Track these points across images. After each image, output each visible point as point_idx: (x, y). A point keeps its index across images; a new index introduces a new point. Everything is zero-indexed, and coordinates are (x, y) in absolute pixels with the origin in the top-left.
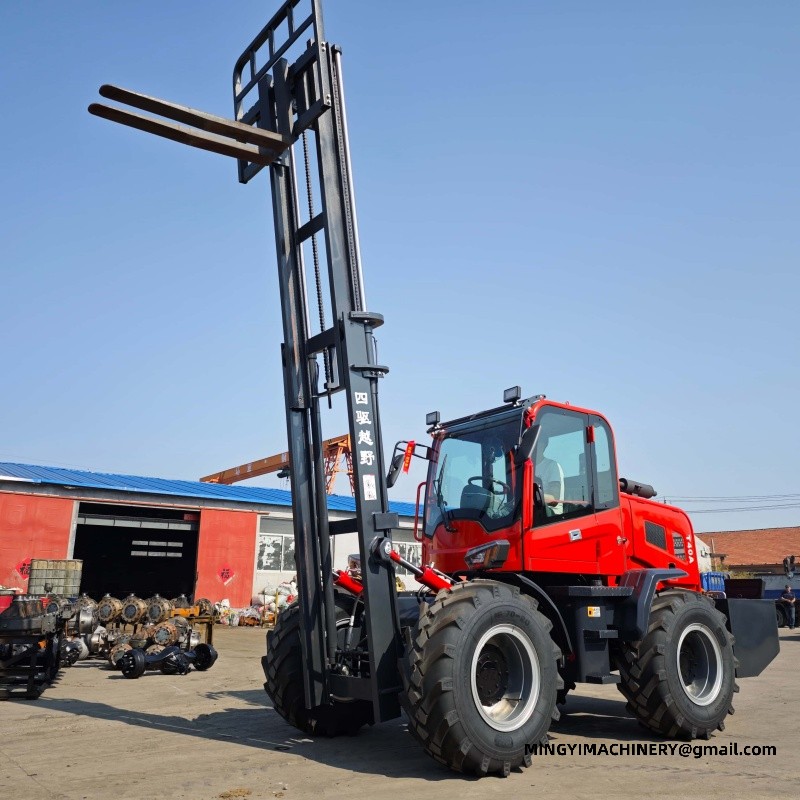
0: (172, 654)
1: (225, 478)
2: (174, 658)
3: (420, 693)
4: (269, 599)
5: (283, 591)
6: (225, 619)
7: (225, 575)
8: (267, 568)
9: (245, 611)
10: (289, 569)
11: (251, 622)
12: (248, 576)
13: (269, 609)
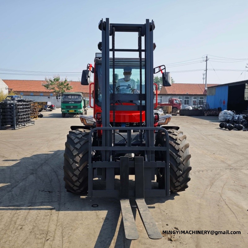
3: (182, 171)
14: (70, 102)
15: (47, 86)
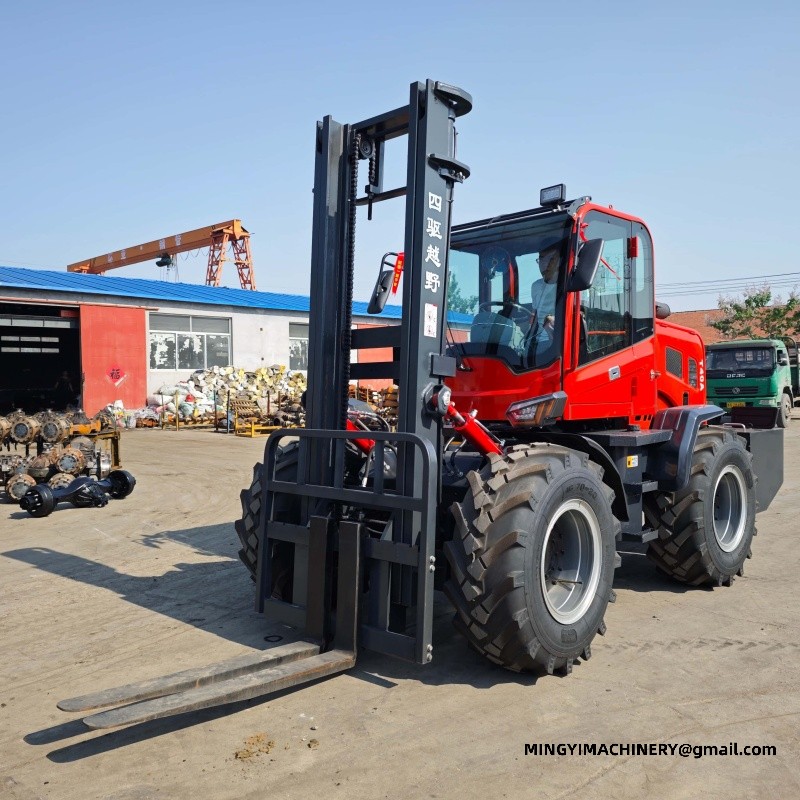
0: (84, 485)
1: (96, 266)
2: (87, 490)
3: (480, 587)
4: (167, 399)
5: (181, 390)
6: (120, 422)
7: (115, 375)
8: (160, 367)
9: (141, 412)
10: (186, 367)
11: (150, 423)
12: (140, 376)
13: (168, 409)
14: (731, 372)
15: (723, 326)
